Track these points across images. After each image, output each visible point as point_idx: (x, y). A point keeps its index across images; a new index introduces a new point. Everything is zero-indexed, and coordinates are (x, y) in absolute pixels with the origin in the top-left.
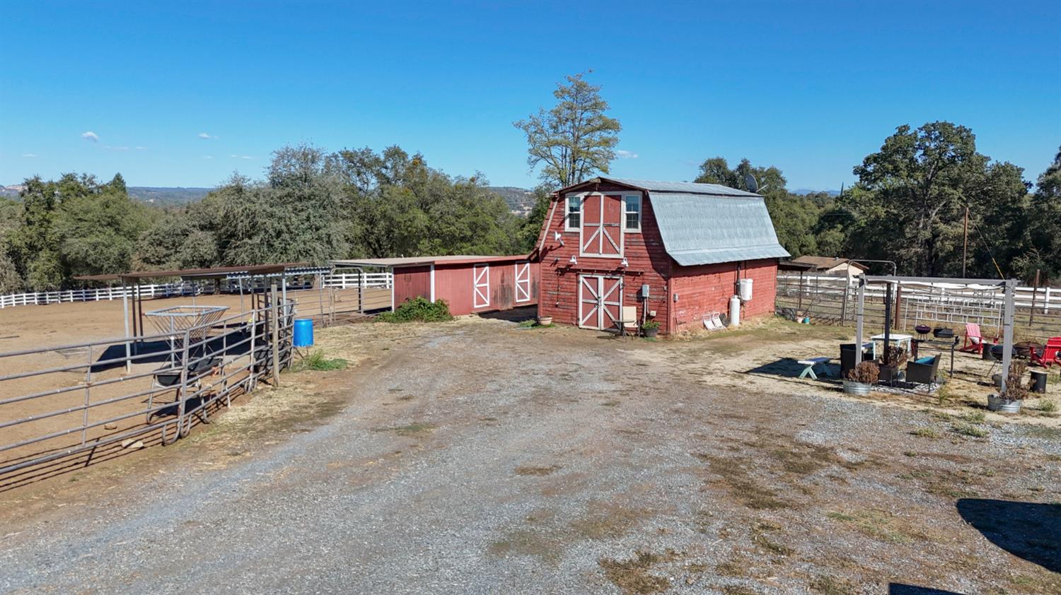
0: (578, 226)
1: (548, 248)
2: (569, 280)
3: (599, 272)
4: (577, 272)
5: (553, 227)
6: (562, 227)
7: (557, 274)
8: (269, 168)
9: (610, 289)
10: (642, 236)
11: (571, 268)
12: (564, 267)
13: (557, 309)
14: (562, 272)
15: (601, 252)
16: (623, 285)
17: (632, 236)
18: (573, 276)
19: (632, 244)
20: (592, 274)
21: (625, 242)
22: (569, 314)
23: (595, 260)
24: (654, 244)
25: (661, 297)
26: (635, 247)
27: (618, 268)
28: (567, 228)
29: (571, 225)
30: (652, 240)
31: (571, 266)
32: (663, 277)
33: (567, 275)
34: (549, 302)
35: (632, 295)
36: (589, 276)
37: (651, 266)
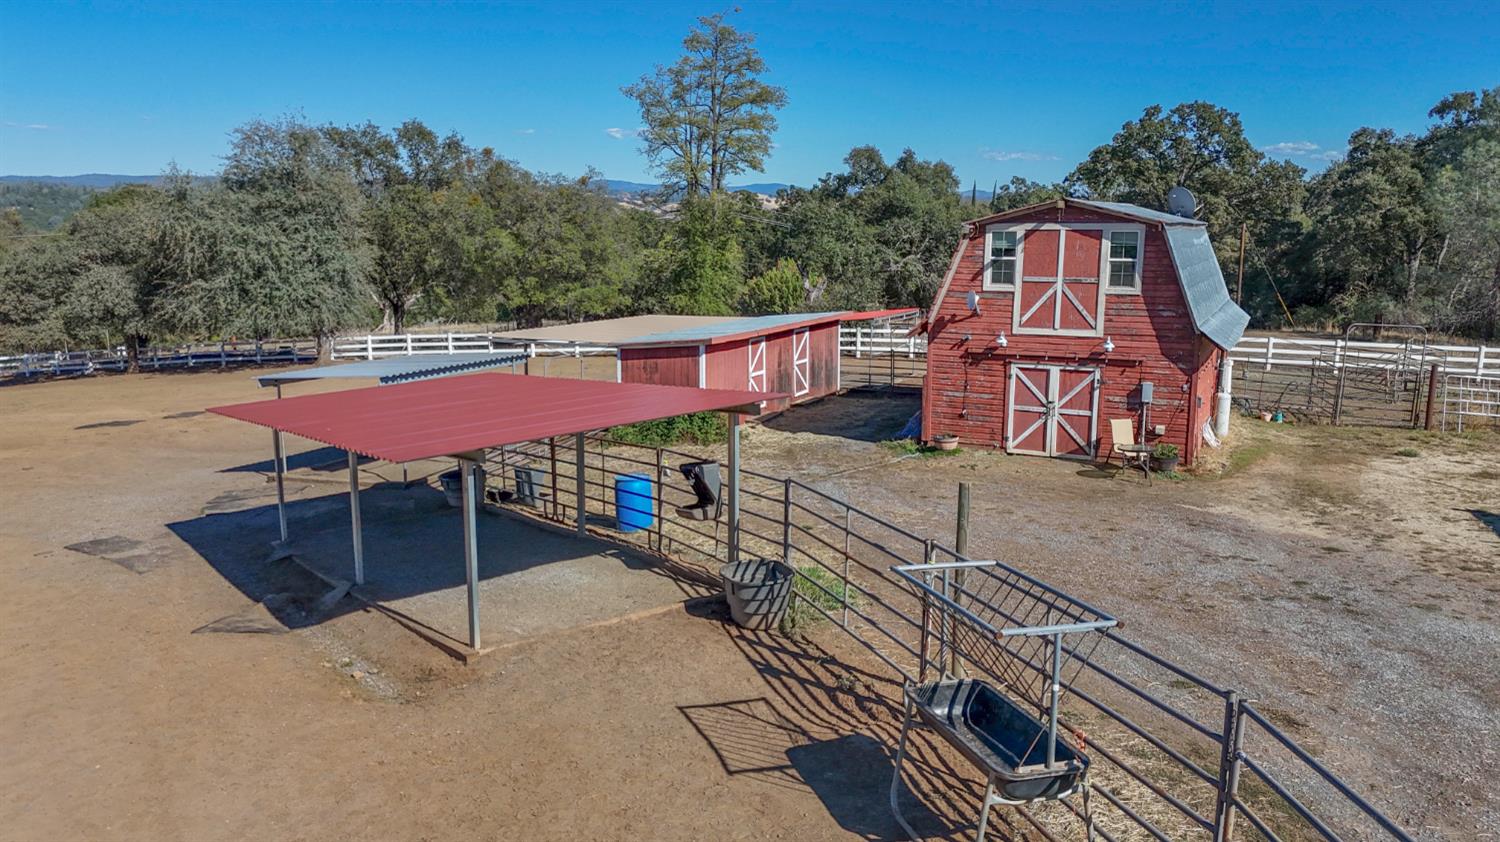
0: (1010, 280)
1: (947, 318)
2: (989, 373)
3: (1054, 359)
4: (1006, 360)
5: (959, 283)
6: (978, 283)
7: (965, 363)
8: (228, 158)
9: (1072, 388)
10: (1142, 300)
11: (995, 353)
12: (981, 351)
13: (961, 422)
14: (973, 359)
15: (1057, 325)
16: (1101, 382)
17: (1122, 300)
18: (998, 366)
19: (1122, 312)
20: (1038, 363)
21: (1107, 308)
22: (987, 430)
23: (1046, 340)
24: (1165, 314)
25: (1176, 403)
26: (1128, 319)
27: (1092, 354)
28: (988, 284)
29: (995, 280)
30: (1161, 307)
31: (996, 348)
32: (1181, 369)
33: (983, 365)
34: (945, 410)
35: (1117, 399)
36: (1033, 366)
37: (1159, 351)
